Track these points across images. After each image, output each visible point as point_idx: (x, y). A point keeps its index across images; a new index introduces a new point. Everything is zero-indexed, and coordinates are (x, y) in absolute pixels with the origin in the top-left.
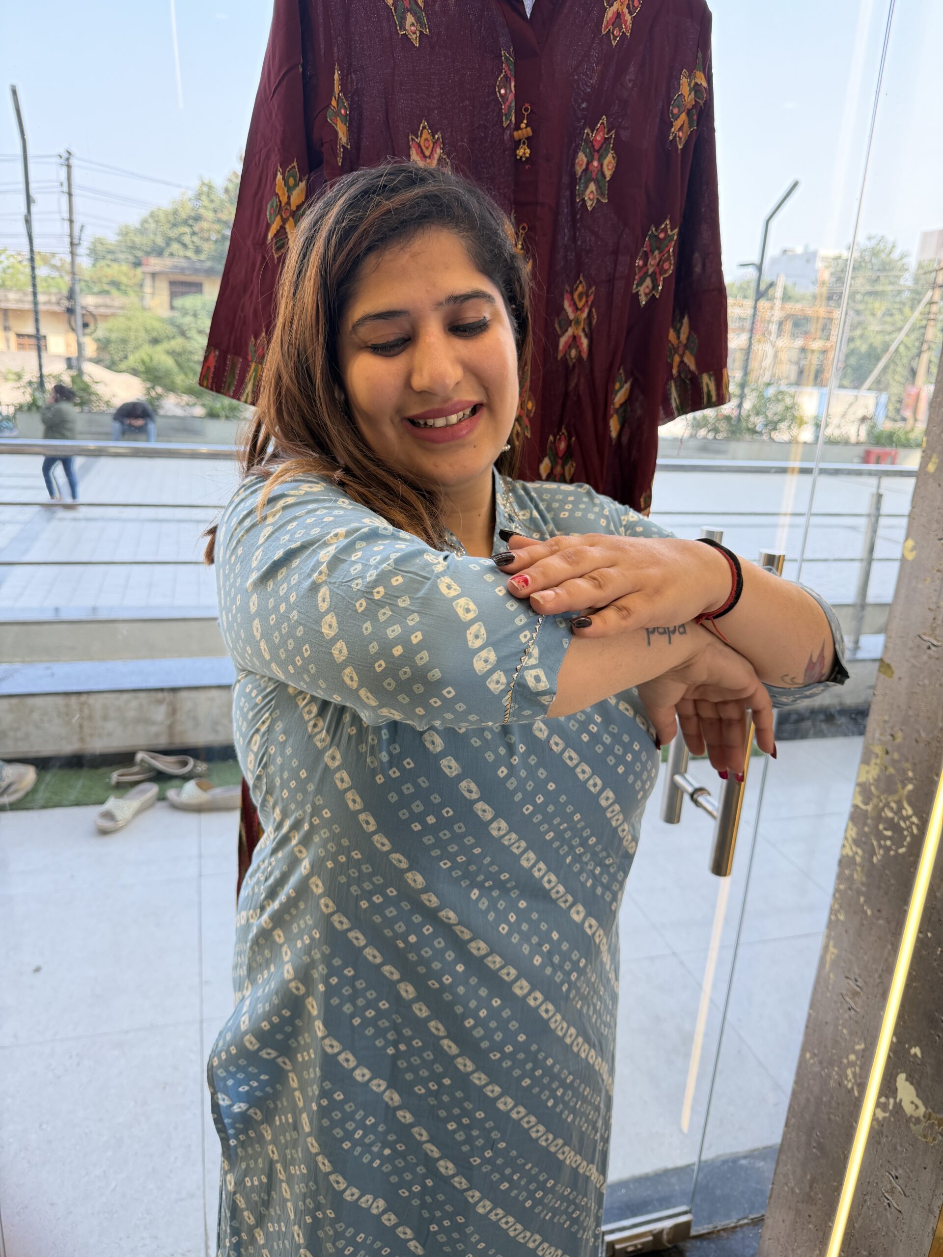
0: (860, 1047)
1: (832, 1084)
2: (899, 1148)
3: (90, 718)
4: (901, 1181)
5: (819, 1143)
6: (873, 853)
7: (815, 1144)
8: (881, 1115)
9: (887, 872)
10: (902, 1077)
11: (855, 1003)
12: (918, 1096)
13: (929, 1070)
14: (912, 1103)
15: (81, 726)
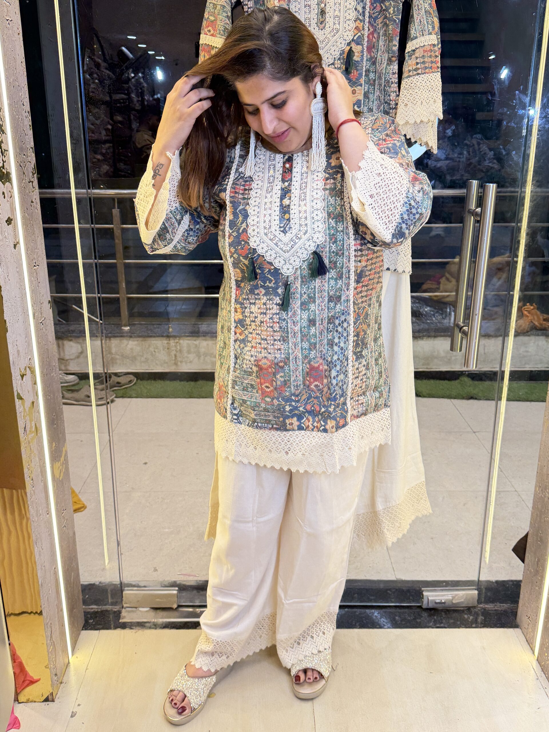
3: (180, 351)
15: (175, 356)
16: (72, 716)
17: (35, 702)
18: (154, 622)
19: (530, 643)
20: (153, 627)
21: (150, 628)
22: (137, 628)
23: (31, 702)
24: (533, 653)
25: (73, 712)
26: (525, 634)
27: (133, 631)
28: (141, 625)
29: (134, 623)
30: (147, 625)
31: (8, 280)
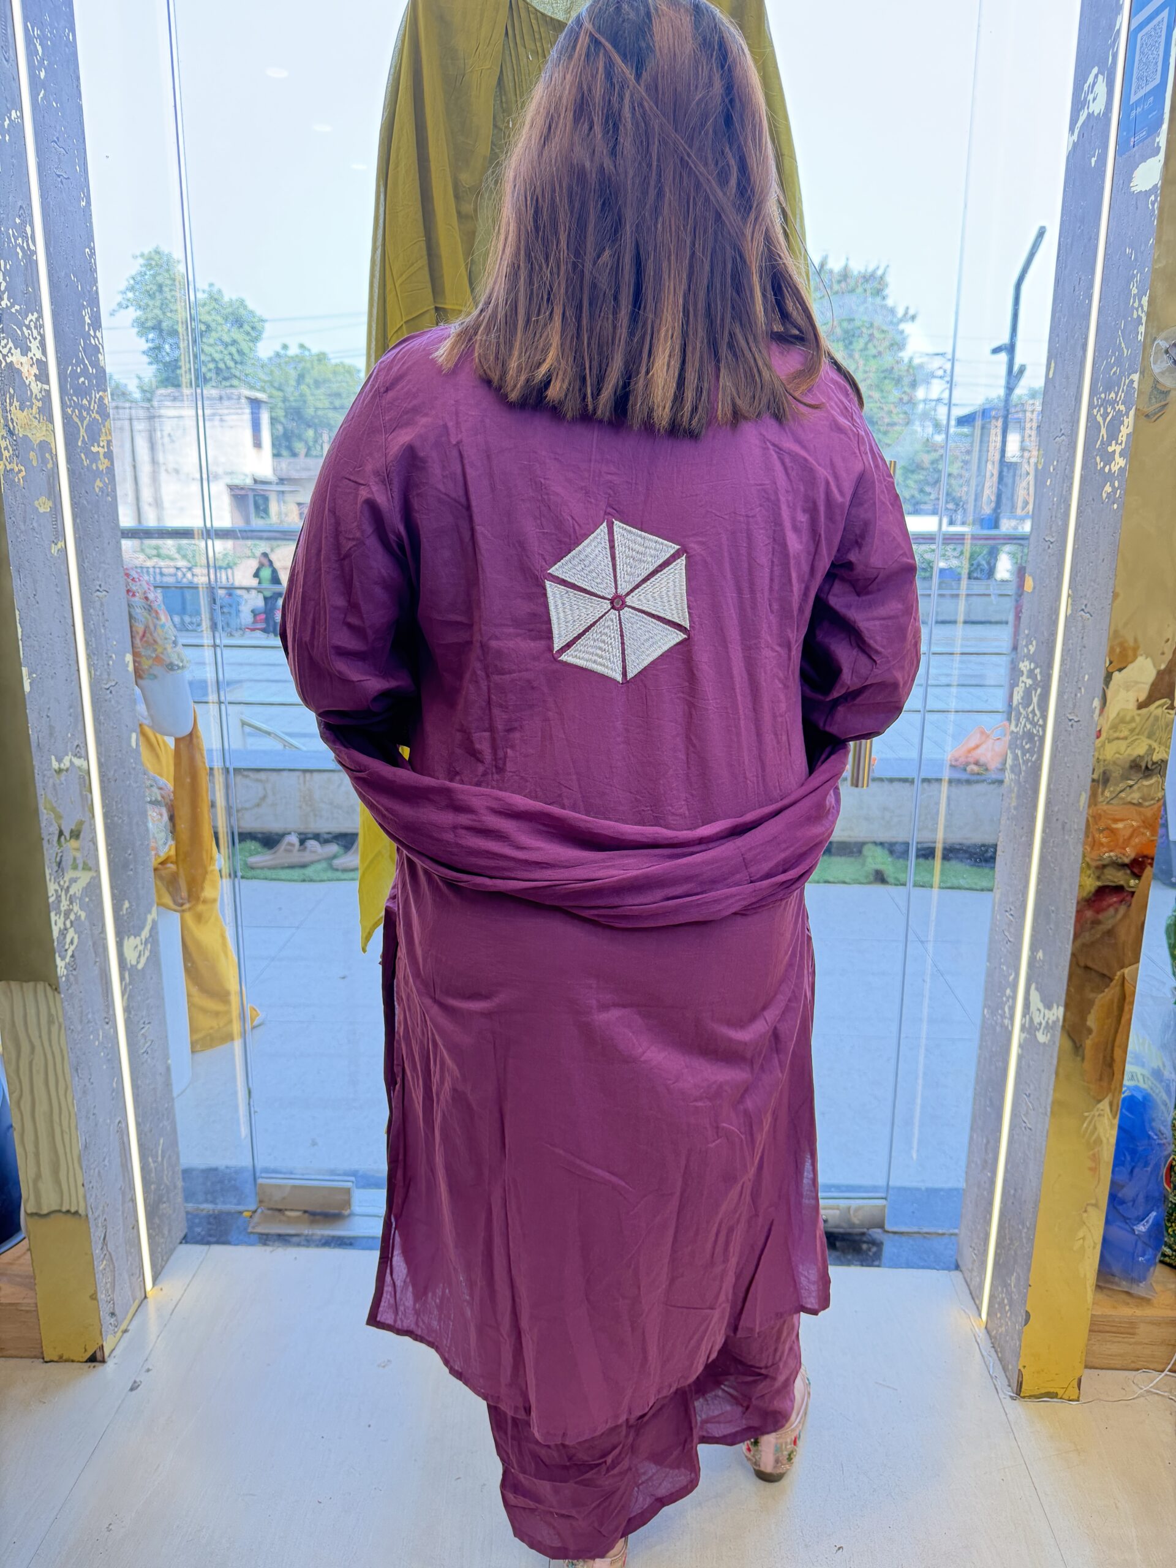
0: (1011, 978)
1: (998, 1029)
2: (1031, 1063)
4: (1032, 1096)
5: (991, 1100)
6: (1020, 773)
7: (988, 1103)
8: (1024, 1035)
9: (1027, 786)
10: (1033, 986)
11: (1010, 932)
12: (1042, 1001)
13: (1046, 967)
14: (1039, 1010)
16: (132, 1389)
17: (73, 1361)
18: (307, 1236)
19: (975, 1297)
20: (305, 1243)
21: (299, 1245)
22: (276, 1244)
23: (66, 1361)
24: (980, 1315)
25: (135, 1382)
26: (968, 1280)
27: (269, 1249)
28: (283, 1239)
29: (273, 1235)
30: (295, 1239)
31: (34, 602)
